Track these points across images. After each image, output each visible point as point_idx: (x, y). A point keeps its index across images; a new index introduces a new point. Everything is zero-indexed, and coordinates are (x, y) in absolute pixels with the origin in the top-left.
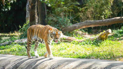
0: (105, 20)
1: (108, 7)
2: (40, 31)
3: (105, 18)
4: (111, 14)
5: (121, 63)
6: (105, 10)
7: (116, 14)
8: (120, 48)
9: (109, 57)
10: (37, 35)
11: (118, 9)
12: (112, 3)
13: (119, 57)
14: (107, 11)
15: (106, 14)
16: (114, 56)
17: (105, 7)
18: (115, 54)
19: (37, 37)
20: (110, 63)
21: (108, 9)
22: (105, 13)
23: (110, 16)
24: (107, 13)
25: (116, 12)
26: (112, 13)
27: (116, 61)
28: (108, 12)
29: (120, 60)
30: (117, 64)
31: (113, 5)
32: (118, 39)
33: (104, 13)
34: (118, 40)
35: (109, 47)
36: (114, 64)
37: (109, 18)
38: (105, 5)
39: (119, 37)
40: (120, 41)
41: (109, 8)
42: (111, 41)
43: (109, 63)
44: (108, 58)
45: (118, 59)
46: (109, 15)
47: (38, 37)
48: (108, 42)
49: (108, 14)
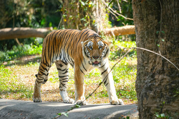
5: (8, 102)
7: (3, 23)
8: (8, 78)
10: (67, 52)
11: (7, 15)
13: (5, 93)
19: (67, 55)
25: (4, 21)
29: (8, 97)
30: (3, 104)
32: (6, 63)
34: (6, 66)
39: (7, 61)
40: (9, 68)
45: (4, 96)
47: (68, 56)
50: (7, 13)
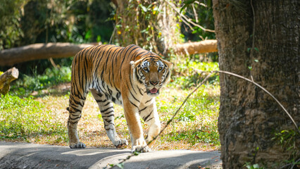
0: (6, 51)
1: (13, 20)
2: (110, 63)
3: (6, 46)
4: (20, 36)
5: (39, 148)
6: (7, 27)
7: (32, 37)
8: (38, 115)
9: (11, 135)
10: (102, 76)
11: (38, 26)
12: (23, 10)
13: (35, 135)
14: (9, 30)
15: (8, 38)
16: (23, 132)
17: (5, 19)
18: (26, 128)
19: (100, 82)
20: (12, 148)
21: (14, 26)
22: (5, 36)
23: (19, 43)
24: (11, 34)
25: (33, 34)
26: (23, 35)
27: (28, 142)
28: (14, 32)
29: (39, 140)
30: (31, 151)
31: (25, 16)
32: (35, 93)
33: (2, 33)
34: (36, 97)
35: (12, 111)
36: (23, 149)
37: (16, 46)
38: (6, 15)
39: (38, 90)
40: (40, 100)
41: (15, 21)
42: (17, 98)
43: (10, 149)
44: (7, 137)
45: (33, 140)
46: (15, 38)
47: (103, 82)
48: (10, 99)
49: (12, 37)
50: (37, 22)
